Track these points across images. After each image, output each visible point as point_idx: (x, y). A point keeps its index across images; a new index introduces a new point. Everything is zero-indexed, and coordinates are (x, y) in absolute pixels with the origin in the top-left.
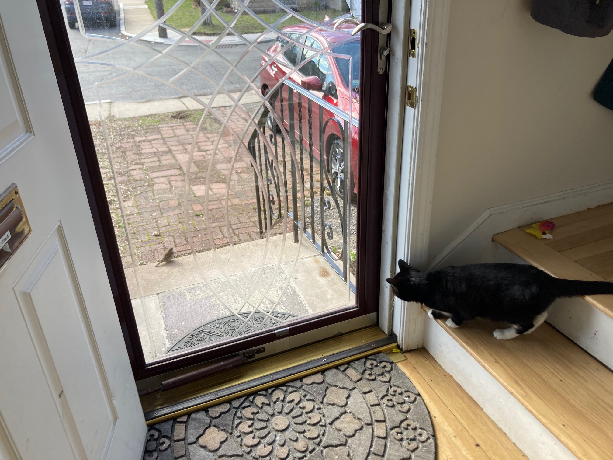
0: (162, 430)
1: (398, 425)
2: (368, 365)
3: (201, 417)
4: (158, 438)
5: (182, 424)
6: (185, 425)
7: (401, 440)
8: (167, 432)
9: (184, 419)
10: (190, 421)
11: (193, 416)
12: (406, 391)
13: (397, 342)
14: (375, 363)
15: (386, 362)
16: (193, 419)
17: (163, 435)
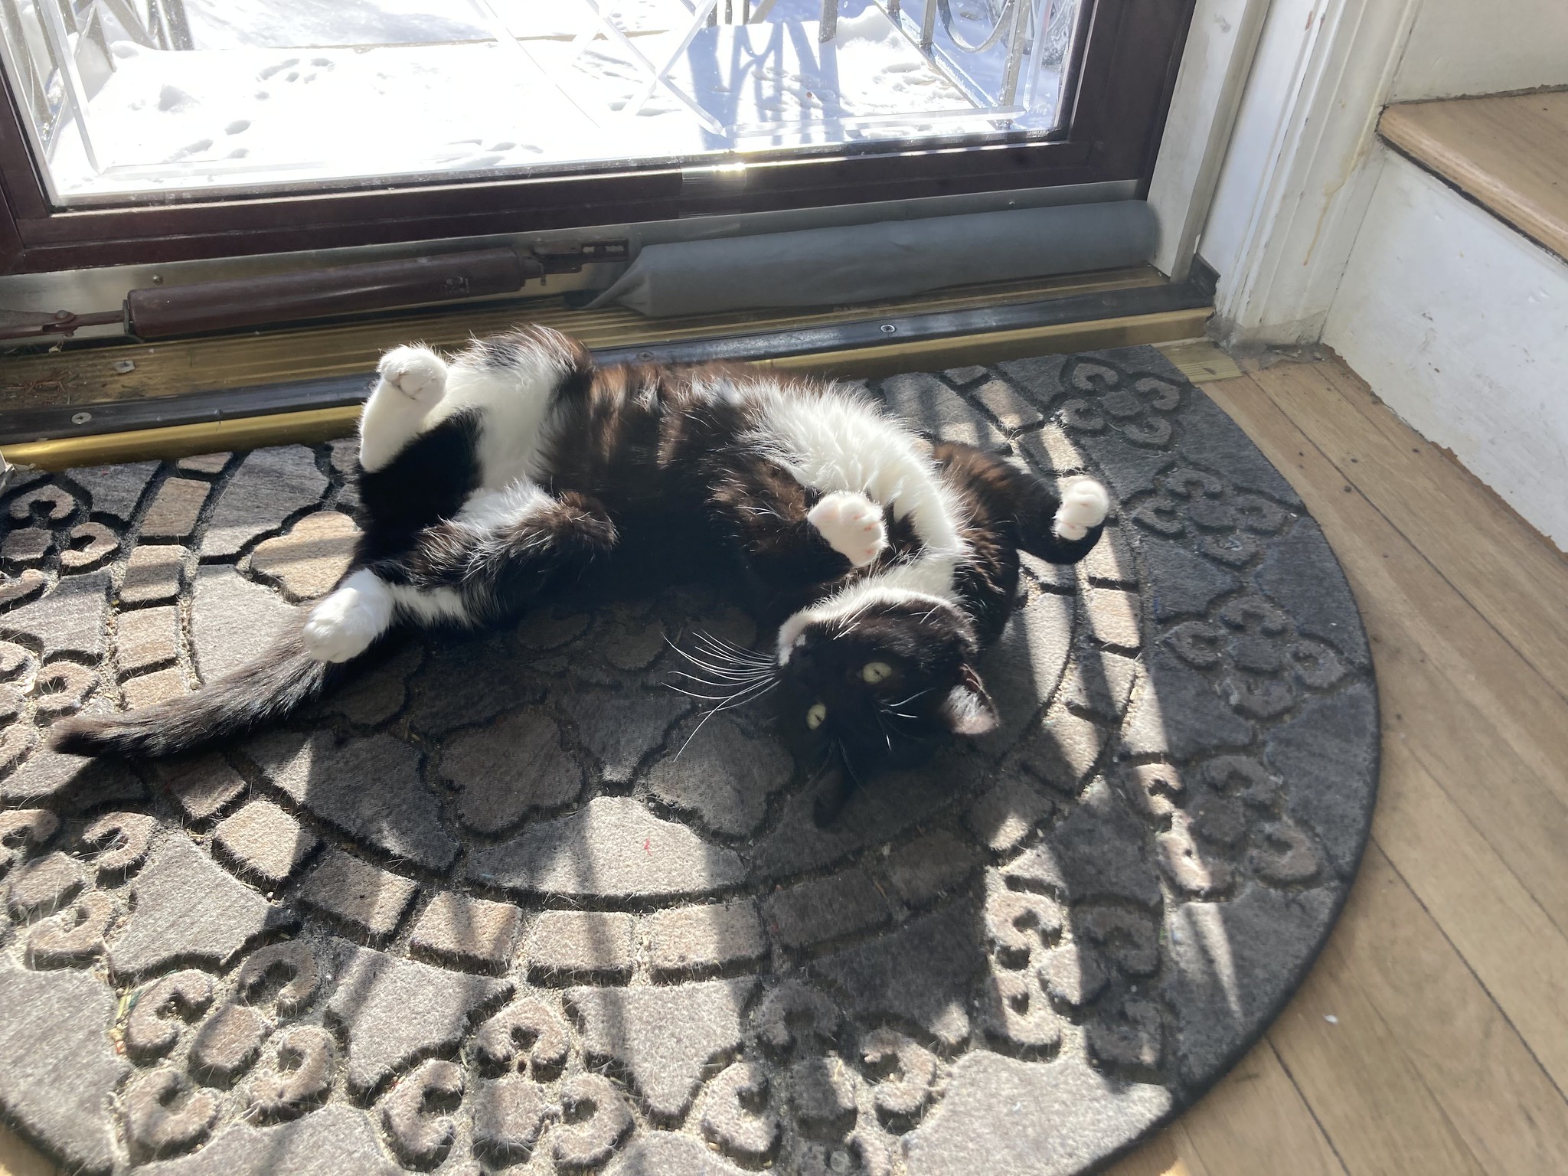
0: (97, 491)
1: (1202, 608)
2: (1081, 376)
3: (289, 468)
4: (71, 519)
5: (194, 483)
6: (208, 485)
7: (1210, 669)
8: (114, 502)
9: (214, 463)
10: (237, 477)
11: (255, 458)
12: (1240, 490)
13: (1210, 304)
14: (1111, 376)
15: (1160, 378)
16: (251, 471)
17: (95, 509)
